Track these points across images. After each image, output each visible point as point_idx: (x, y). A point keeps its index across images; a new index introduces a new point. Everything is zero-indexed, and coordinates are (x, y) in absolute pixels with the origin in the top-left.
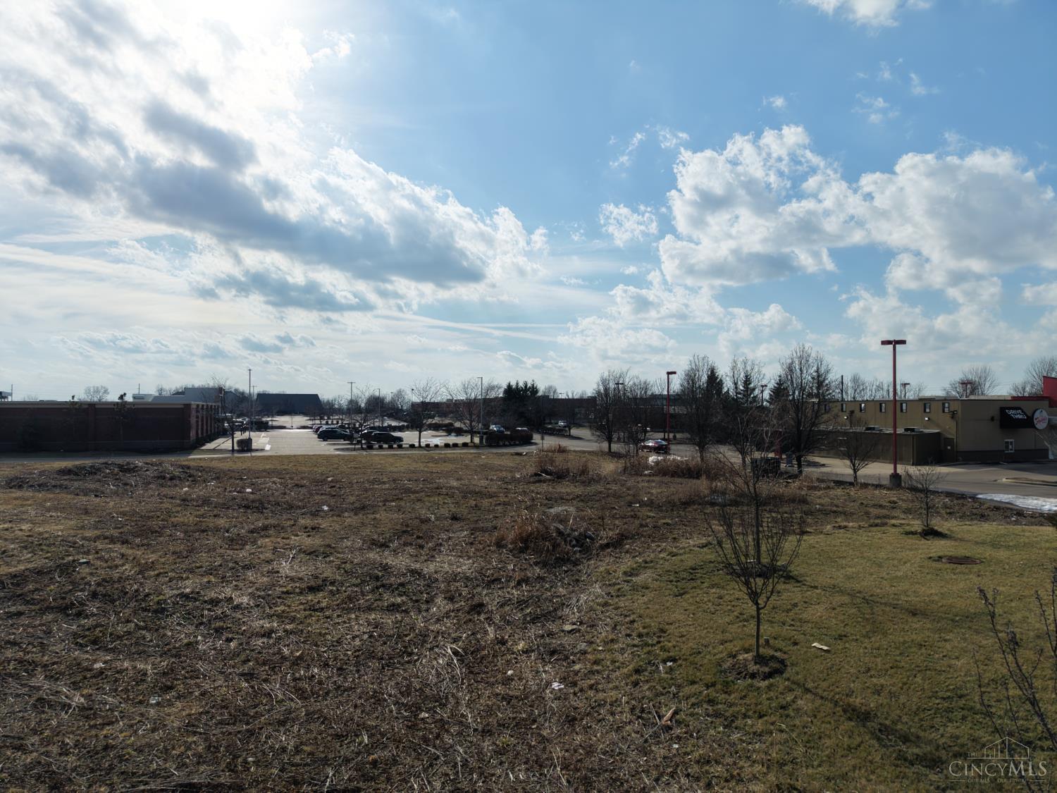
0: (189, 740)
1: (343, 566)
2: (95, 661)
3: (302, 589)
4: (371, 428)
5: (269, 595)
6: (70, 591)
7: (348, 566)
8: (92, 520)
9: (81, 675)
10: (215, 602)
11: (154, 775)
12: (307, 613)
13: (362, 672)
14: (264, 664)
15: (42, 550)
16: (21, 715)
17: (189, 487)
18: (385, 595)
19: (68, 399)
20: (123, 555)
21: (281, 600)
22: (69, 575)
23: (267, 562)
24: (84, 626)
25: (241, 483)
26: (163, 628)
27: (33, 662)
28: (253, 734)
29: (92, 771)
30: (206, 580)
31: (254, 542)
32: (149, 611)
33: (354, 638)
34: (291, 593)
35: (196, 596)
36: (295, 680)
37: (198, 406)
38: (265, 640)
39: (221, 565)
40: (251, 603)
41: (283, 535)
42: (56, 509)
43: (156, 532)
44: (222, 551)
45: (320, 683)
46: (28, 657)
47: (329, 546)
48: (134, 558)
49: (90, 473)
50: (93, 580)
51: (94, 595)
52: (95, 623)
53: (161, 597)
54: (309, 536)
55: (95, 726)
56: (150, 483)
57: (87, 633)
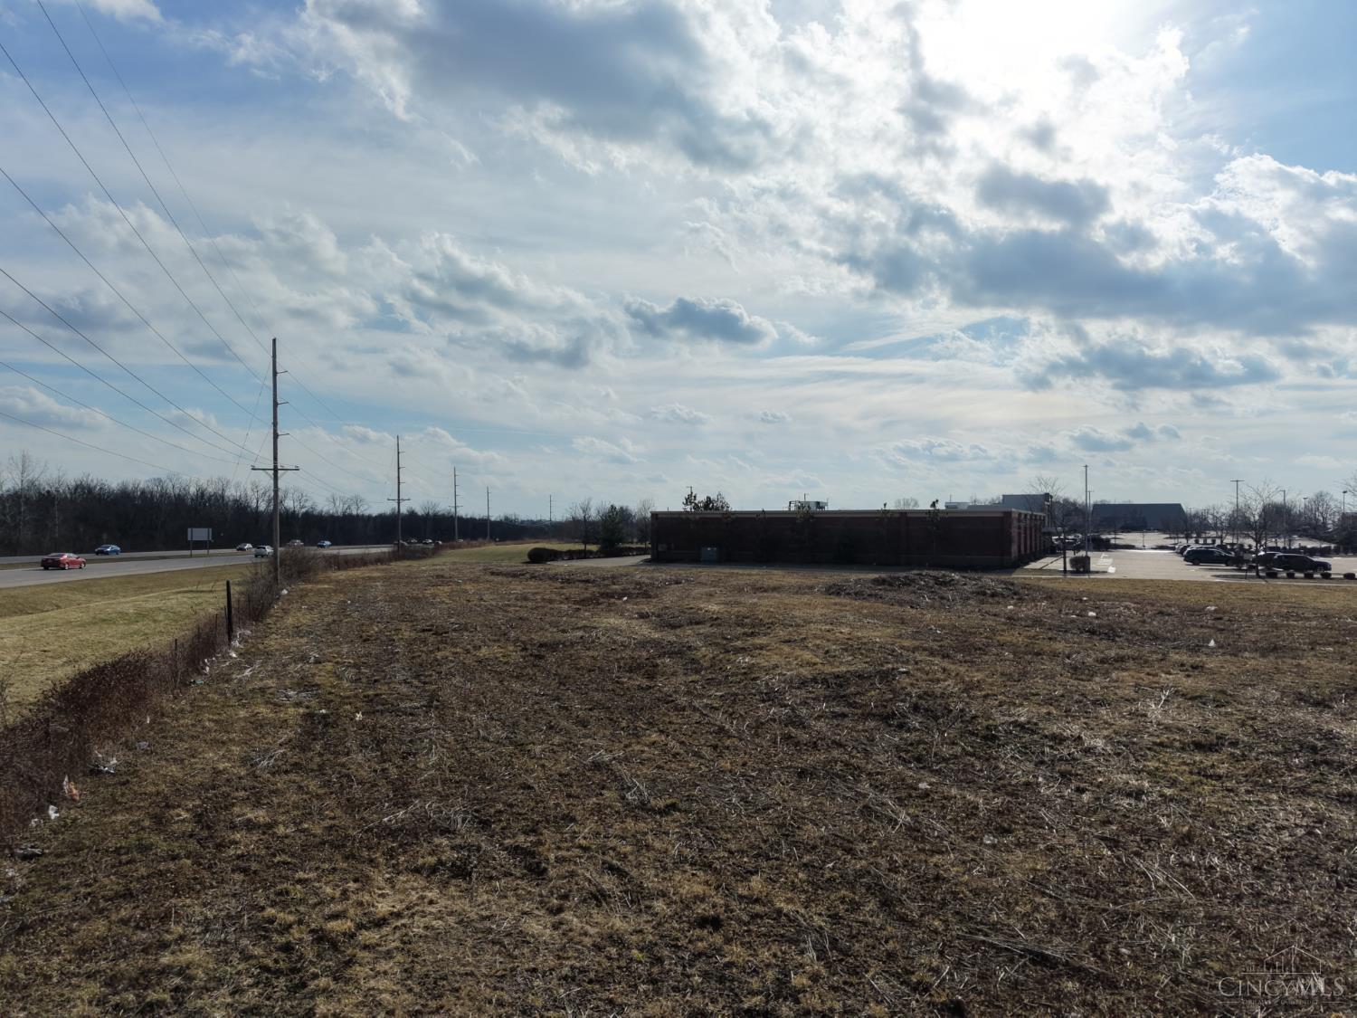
0: (1037, 899)
1: (1250, 722)
2: (920, 780)
3: (1184, 744)
4: (1271, 549)
5: (1134, 743)
6: (891, 700)
7: (1259, 724)
8: (910, 630)
9: (907, 794)
10: (1058, 739)
11: (994, 927)
12: (1195, 778)
13: (1299, 882)
14: (1133, 832)
15: (862, 654)
16: (849, 817)
17: (1015, 605)
18: (1331, 777)
19: (879, 507)
20: (944, 670)
21: (1152, 753)
22: (889, 683)
23: (1127, 700)
24: (906, 740)
25: (1080, 605)
26: (995, 759)
27: (859, 767)
28: (1125, 919)
29: (923, 899)
30: (1045, 711)
31: (1106, 674)
32: (977, 735)
33: (1279, 829)
34: (1167, 747)
35: (1034, 728)
36: (1182, 864)
37: (1020, 514)
38: (1133, 802)
39: (1063, 696)
40: (1108, 748)
41: (1148, 670)
42: (873, 617)
43: (980, 649)
44: (1063, 679)
45: (1225, 879)
46: (853, 761)
47: (1223, 692)
48: (957, 674)
49: (905, 584)
50: (914, 691)
51: (916, 708)
52: (917, 738)
53: (991, 722)
54: (1188, 676)
55: (923, 850)
56: (968, 599)
57: (910, 748)
